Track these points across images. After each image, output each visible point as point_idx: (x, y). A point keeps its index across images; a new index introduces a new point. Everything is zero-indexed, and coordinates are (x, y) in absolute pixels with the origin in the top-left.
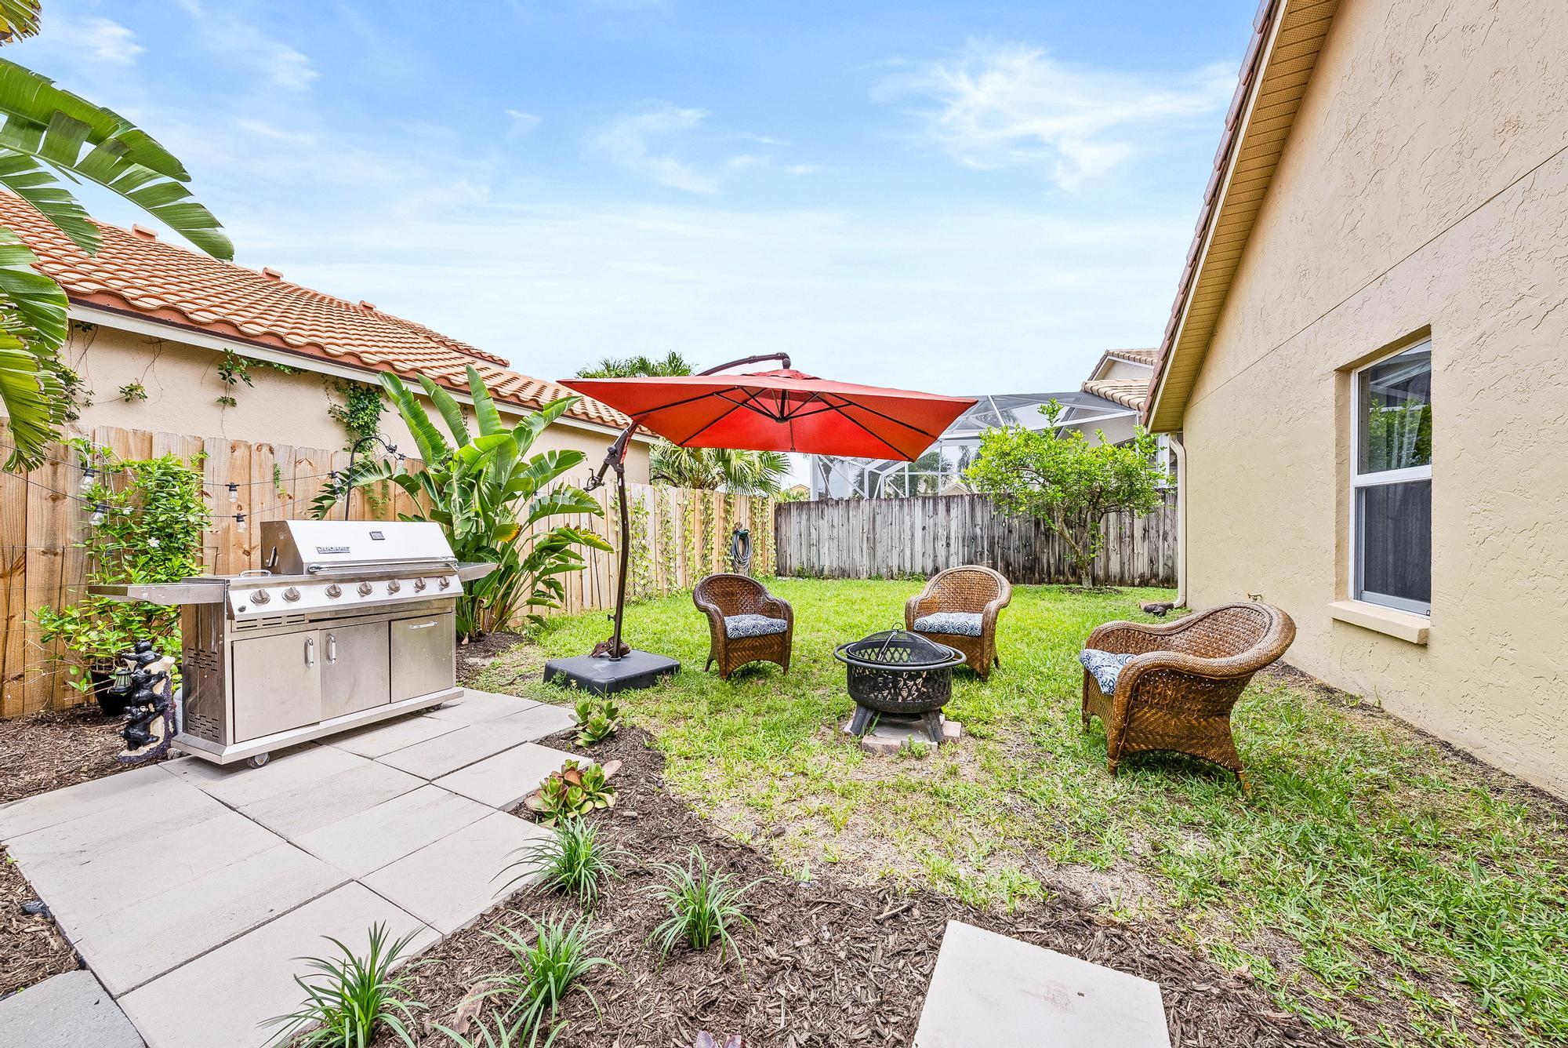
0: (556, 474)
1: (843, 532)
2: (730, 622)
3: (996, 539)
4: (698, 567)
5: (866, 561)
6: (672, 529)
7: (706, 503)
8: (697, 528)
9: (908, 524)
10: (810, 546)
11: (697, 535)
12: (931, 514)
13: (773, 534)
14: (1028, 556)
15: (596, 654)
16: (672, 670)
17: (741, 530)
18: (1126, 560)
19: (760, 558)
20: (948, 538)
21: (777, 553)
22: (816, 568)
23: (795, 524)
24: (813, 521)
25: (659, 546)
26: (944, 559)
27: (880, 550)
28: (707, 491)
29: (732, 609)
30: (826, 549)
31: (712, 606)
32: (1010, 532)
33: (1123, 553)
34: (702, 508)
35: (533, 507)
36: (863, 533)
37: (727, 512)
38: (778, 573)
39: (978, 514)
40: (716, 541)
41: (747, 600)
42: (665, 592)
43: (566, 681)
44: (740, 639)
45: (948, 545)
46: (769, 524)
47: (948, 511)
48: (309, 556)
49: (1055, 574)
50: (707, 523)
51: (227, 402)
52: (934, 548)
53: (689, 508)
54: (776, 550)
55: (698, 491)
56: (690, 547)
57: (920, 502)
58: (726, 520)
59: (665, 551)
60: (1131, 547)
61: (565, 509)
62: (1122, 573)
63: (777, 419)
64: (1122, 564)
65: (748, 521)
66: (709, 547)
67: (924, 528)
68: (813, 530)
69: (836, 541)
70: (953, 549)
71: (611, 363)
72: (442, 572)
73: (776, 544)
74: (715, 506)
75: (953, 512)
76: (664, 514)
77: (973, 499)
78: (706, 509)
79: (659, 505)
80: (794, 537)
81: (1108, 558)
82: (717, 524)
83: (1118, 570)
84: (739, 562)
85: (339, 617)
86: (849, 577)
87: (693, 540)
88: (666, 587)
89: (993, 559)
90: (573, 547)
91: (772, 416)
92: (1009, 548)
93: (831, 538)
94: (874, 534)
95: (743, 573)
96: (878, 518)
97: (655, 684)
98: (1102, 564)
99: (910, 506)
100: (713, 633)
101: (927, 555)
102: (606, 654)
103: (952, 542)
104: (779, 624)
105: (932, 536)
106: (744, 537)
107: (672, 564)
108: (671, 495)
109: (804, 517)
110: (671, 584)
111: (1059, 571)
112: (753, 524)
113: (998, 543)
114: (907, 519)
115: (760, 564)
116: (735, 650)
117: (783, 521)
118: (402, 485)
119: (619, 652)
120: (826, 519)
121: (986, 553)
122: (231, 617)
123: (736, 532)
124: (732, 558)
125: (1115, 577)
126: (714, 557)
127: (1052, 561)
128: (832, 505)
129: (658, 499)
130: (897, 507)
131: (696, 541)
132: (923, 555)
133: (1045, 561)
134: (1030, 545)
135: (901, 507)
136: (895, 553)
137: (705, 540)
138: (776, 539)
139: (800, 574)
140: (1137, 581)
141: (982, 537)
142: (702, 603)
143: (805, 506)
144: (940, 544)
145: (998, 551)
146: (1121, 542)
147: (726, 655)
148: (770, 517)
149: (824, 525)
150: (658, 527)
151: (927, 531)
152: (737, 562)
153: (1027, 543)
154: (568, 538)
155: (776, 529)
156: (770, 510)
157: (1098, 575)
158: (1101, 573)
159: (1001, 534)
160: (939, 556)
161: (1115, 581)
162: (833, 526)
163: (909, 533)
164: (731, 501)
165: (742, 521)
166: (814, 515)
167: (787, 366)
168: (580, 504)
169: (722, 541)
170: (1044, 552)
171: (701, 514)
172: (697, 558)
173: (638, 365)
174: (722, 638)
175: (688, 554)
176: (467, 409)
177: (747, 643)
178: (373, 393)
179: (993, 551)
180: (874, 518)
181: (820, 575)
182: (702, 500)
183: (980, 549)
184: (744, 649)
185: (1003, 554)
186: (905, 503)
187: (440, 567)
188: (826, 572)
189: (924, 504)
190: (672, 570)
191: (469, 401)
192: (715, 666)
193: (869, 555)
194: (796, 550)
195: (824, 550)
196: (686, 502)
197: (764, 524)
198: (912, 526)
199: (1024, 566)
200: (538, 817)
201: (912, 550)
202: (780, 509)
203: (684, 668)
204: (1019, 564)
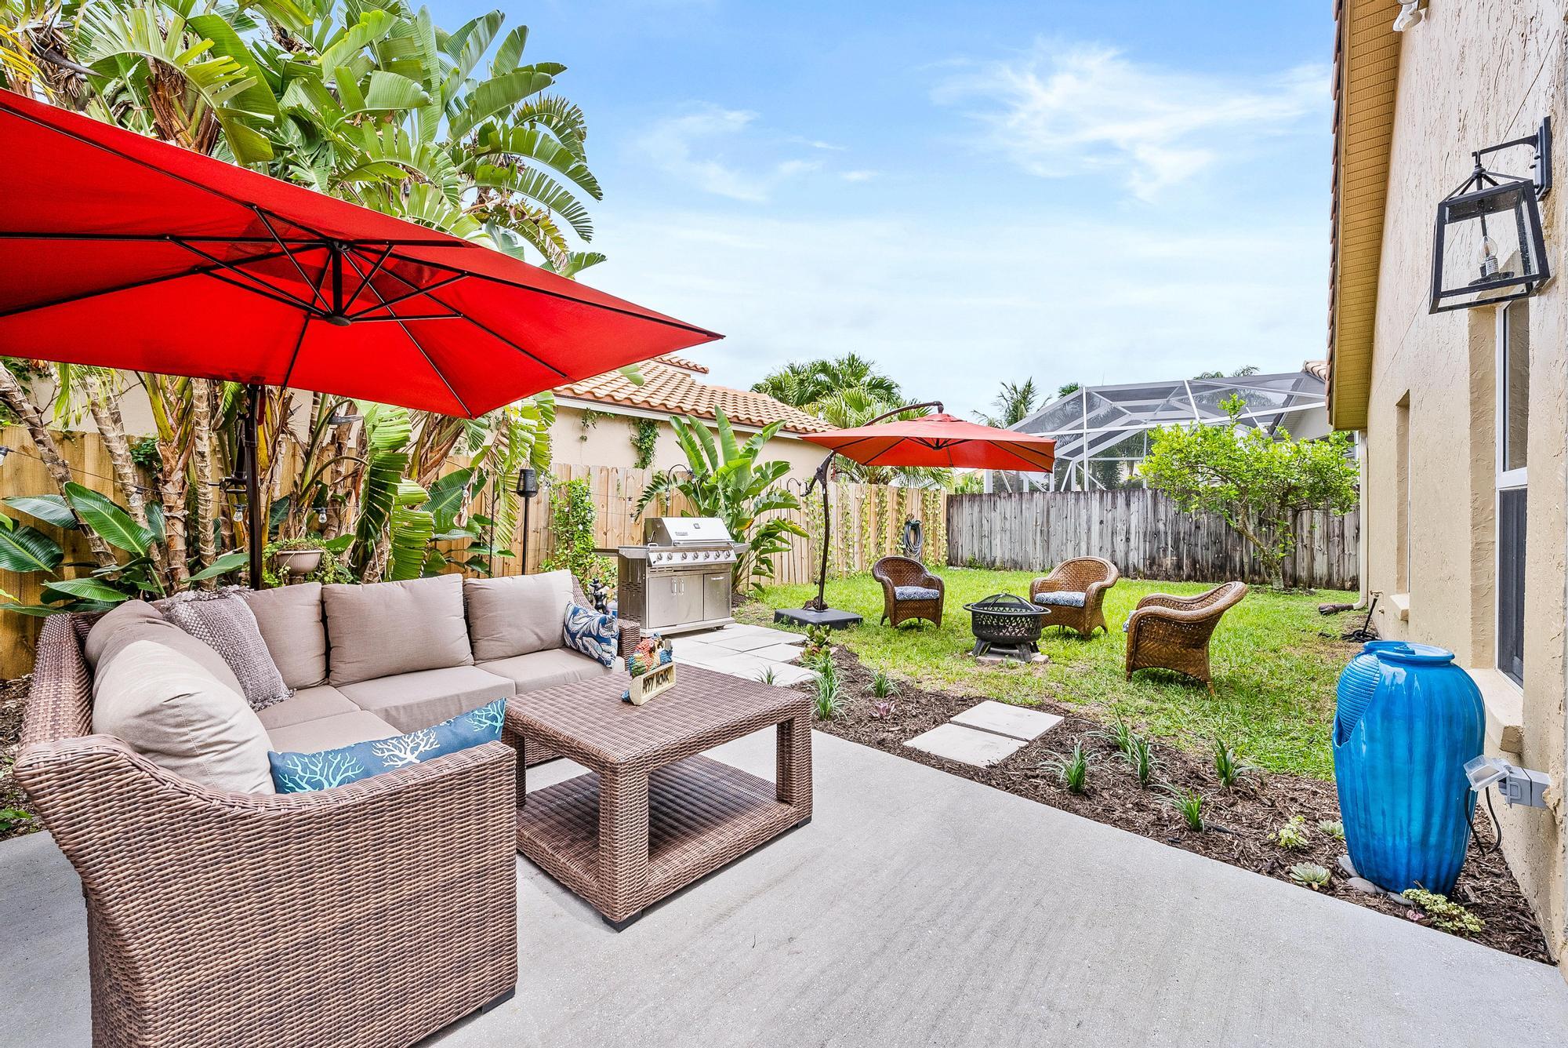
0: (772, 480)
1: (1015, 525)
2: (898, 590)
3: (1182, 535)
4: (873, 554)
5: (1039, 554)
6: (852, 520)
7: (880, 495)
8: (873, 519)
9: (1084, 517)
10: (982, 537)
11: (873, 525)
12: (1109, 508)
13: (944, 525)
14: (1218, 553)
15: (806, 606)
16: (857, 621)
17: (913, 521)
18: (1334, 561)
19: (931, 548)
20: (1128, 532)
21: (949, 544)
22: (988, 559)
23: (966, 515)
24: (985, 513)
25: (840, 535)
26: (1123, 554)
27: (1054, 543)
28: (882, 486)
29: (900, 582)
30: (998, 541)
31: (885, 578)
32: (1198, 527)
33: (1332, 553)
34: (877, 501)
35: (756, 505)
36: (1036, 526)
37: (900, 504)
38: (950, 563)
39: (1162, 508)
40: (890, 531)
41: (912, 576)
42: (845, 574)
43: (791, 621)
44: (904, 601)
45: (1128, 540)
46: (941, 516)
47: (1128, 505)
48: (674, 537)
49: (1250, 573)
50: (881, 514)
51: (584, 439)
52: (1113, 542)
53: (866, 501)
54: (948, 541)
55: (874, 486)
56: (866, 536)
57: (1098, 495)
58: (899, 512)
59: (845, 539)
60: (1341, 547)
61: (778, 506)
62: (1330, 575)
63: (934, 448)
64: (1330, 565)
65: (920, 513)
66: (883, 536)
67: (1101, 522)
68: (984, 522)
69: (1008, 533)
70: (1133, 543)
71: (796, 365)
72: (727, 548)
73: (948, 534)
74: (888, 498)
75: (1134, 507)
76: (844, 507)
77: (1156, 493)
78: (881, 502)
79: (841, 499)
80: (966, 529)
81: (1313, 559)
82: (890, 515)
83: (1325, 571)
84: (911, 551)
85: (686, 569)
86: (1021, 569)
87: (869, 529)
88: (845, 569)
89: (1178, 556)
90: (784, 534)
91: (932, 447)
92: (1196, 545)
93: (1003, 530)
94: (1048, 527)
95: (913, 558)
96: (1053, 512)
97: (846, 628)
98: (1305, 564)
99: (1086, 500)
100: (886, 597)
101: (1104, 550)
102: (813, 608)
103: (1132, 537)
104: (933, 592)
105: (1110, 531)
106: (915, 528)
107: (851, 551)
108: (851, 490)
109: (976, 508)
110: (850, 567)
111: (1254, 570)
112: (925, 515)
113: (1184, 539)
114: (1083, 512)
115: (931, 553)
116: (901, 609)
117: (955, 512)
118: (682, 490)
119: (822, 607)
120: (998, 511)
121: (1170, 549)
122: (650, 565)
123: (907, 523)
124: (904, 546)
125: (1321, 579)
126: (887, 545)
127: (1246, 560)
128: (1004, 498)
129: (840, 493)
130: (1073, 501)
131: (871, 530)
132: (1100, 550)
133: (1237, 559)
134: (1221, 542)
135: (1077, 500)
136: (1070, 546)
137: (880, 530)
138: (948, 530)
139: (971, 565)
140: (1348, 584)
141: (1166, 533)
142: (878, 575)
143: (977, 499)
144: (1119, 539)
145: (1183, 548)
146: (1328, 541)
147: (895, 611)
148: (942, 508)
149: (996, 517)
150: (840, 518)
151: (1104, 525)
152: (909, 548)
153: (1216, 540)
154: (779, 527)
155: (948, 520)
156: (942, 502)
157: (1300, 576)
158: (1303, 574)
159: (1187, 529)
160: (1118, 551)
161: (1321, 584)
162: (1005, 518)
163: (1085, 526)
164: (904, 494)
165: (914, 512)
166: (986, 507)
167: (941, 410)
168: (787, 502)
169: (895, 531)
170: (1236, 550)
171: (876, 507)
172: (872, 545)
173: (819, 368)
174: (892, 600)
175: (864, 542)
176: (714, 430)
177: (911, 604)
178: (651, 424)
179: (1178, 547)
180: (1048, 511)
181: (991, 566)
182: (877, 494)
183: (1164, 545)
184: (908, 609)
185: (1189, 551)
186: (1082, 496)
187: (725, 545)
188: (998, 564)
189: (1102, 497)
190: (851, 555)
191: (715, 425)
192: (887, 621)
193: (1043, 548)
194: (967, 541)
195: (997, 542)
196: (863, 497)
197: (935, 515)
198: (1089, 520)
199: (1213, 564)
200: (800, 664)
201: (1088, 543)
202: (951, 501)
203: (866, 621)
204: (1207, 562)
